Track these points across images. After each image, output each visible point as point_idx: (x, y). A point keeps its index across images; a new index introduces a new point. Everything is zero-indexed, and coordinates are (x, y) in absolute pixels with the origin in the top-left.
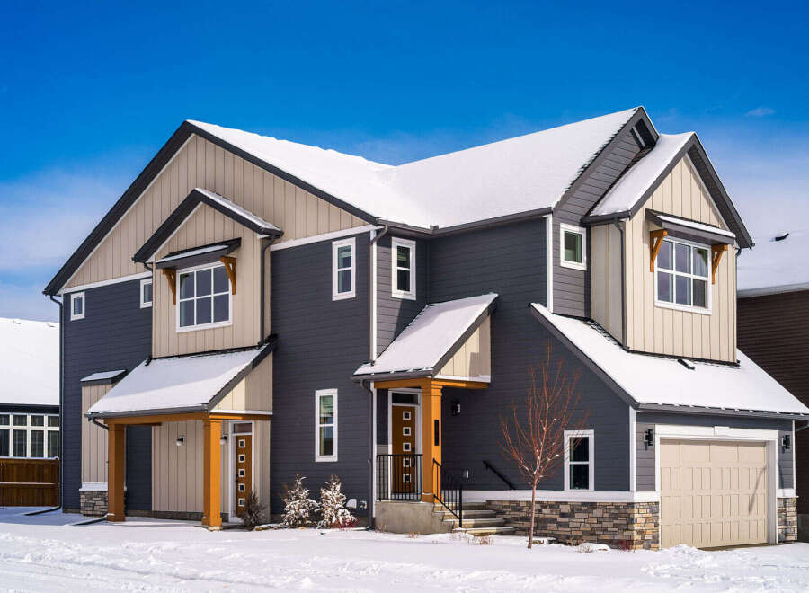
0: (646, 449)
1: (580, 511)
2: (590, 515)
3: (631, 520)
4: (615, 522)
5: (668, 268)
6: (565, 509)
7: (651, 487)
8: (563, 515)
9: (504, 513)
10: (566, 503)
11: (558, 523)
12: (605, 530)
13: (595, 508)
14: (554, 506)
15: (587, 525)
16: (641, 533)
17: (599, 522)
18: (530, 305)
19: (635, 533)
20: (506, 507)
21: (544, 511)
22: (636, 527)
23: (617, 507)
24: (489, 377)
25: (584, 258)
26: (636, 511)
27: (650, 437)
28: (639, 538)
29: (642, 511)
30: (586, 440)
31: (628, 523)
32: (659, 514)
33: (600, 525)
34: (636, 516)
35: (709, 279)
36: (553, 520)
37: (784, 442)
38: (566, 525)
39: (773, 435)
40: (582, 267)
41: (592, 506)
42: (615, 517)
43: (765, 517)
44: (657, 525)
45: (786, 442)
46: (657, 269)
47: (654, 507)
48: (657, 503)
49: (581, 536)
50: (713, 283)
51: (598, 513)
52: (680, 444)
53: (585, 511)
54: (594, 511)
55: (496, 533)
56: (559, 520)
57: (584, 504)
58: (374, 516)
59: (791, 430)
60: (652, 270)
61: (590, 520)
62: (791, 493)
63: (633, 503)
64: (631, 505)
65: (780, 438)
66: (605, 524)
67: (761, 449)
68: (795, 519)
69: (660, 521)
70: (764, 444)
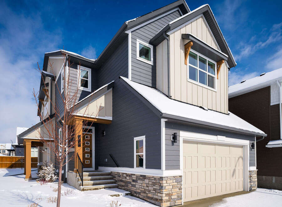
0: (173, 145)
1: (139, 179)
2: (144, 182)
3: (161, 187)
4: (154, 187)
5: (195, 66)
6: (134, 178)
7: (177, 167)
8: (134, 181)
9: (115, 177)
10: (134, 175)
11: (132, 184)
12: (149, 191)
13: (145, 178)
14: (130, 175)
15: (143, 187)
16: (169, 195)
17: (147, 187)
18: (120, 78)
19: (164, 195)
20: (116, 175)
21: (128, 178)
22: (165, 192)
23: (155, 179)
24: (112, 118)
25: (152, 59)
26: (164, 182)
27: (175, 138)
28: (167, 198)
29: (168, 182)
30: (142, 141)
31: (160, 189)
32: (183, 183)
33: (147, 188)
34: (164, 185)
35: (216, 76)
36: (130, 183)
37: (252, 146)
38: (134, 186)
39: (247, 143)
40: (151, 63)
41: (144, 177)
42: (154, 184)
43: (242, 179)
44: (180, 189)
45: (253, 146)
46: (188, 64)
47: (178, 179)
48: (181, 176)
49: (140, 193)
50: (218, 79)
51: (147, 181)
52: (197, 144)
53: (142, 180)
54: (145, 180)
55: (104, 188)
56: (132, 183)
57: (141, 176)
58: (66, 177)
59: (255, 141)
60: (186, 64)
61: (143, 185)
62: (254, 168)
63: (163, 177)
64: (161, 178)
65: (250, 144)
66: (150, 188)
67: (241, 149)
68: (256, 180)
69: (182, 187)
70: (242, 147)
